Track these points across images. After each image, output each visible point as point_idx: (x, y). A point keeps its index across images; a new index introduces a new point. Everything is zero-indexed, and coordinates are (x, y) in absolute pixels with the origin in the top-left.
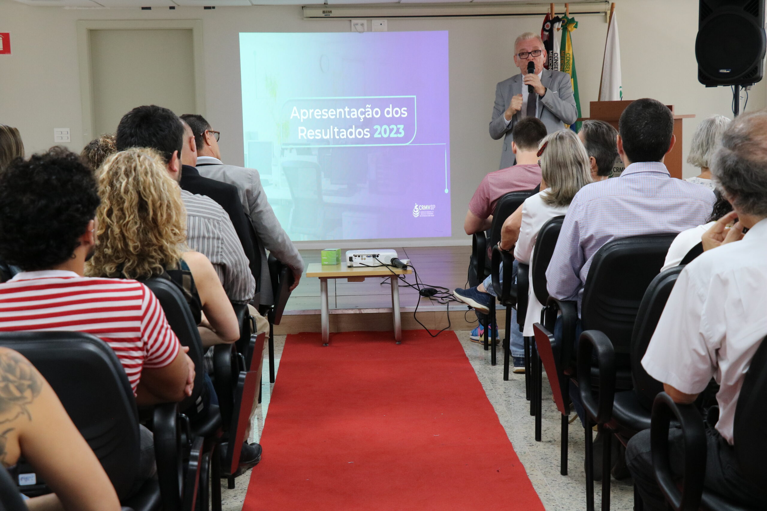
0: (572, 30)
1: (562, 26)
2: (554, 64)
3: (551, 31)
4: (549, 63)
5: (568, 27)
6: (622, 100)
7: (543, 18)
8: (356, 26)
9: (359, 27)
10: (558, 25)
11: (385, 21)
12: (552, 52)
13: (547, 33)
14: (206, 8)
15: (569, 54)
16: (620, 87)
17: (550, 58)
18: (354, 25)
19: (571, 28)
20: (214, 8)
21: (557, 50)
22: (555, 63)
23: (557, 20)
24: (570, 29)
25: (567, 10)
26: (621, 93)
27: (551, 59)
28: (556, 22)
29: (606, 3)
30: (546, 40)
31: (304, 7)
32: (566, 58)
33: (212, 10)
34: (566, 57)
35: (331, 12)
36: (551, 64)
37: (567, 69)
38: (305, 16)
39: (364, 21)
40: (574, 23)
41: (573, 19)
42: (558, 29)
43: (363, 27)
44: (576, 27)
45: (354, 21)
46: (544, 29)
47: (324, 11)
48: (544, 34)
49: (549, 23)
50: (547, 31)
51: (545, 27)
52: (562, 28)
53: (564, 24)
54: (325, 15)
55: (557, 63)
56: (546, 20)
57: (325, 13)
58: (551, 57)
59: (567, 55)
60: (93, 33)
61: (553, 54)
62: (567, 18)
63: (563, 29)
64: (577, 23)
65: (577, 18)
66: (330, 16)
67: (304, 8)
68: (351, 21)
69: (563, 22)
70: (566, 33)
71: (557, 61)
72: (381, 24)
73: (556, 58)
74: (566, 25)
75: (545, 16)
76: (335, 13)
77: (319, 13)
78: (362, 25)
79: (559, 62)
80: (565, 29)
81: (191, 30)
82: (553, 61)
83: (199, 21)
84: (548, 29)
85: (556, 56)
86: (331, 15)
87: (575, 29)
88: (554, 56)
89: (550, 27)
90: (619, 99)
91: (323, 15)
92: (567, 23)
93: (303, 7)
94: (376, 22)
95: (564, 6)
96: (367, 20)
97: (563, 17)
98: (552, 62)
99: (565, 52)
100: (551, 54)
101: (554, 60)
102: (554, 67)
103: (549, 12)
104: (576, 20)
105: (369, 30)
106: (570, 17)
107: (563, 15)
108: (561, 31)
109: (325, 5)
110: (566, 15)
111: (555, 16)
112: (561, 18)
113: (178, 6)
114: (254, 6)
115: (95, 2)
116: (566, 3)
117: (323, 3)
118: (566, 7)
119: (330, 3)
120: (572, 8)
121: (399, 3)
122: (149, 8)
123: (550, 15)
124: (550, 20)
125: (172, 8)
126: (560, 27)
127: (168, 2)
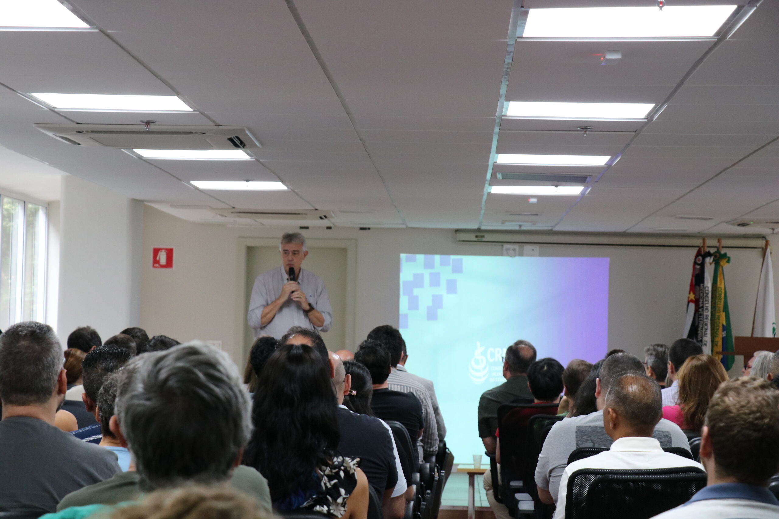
1: (713, 260)
2: (704, 297)
3: (702, 265)
5: (720, 262)
6: (775, 337)
7: (694, 251)
8: (508, 251)
9: (511, 252)
10: (709, 260)
11: (537, 248)
12: (703, 286)
13: (698, 267)
14: (362, 229)
15: (720, 288)
16: (773, 323)
17: (701, 291)
18: (506, 250)
19: (723, 263)
20: (369, 229)
21: (708, 283)
22: (706, 296)
23: (709, 254)
25: (719, 245)
26: (774, 329)
28: (707, 257)
32: (718, 291)
33: (367, 231)
35: (483, 237)
36: (701, 297)
37: (718, 303)
38: (458, 239)
39: (516, 247)
40: (726, 258)
41: (725, 254)
42: (711, 264)
43: (515, 252)
44: (728, 261)
45: (506, 246)
46: (695, 263)
47: (477, 236)
48: (696, 268)
49: (700, 258)
50: (698, 264)
51: (697, 261)
52: (714, 262)
53: (716, 259)
54: (478, 239)
55: (708, 297)
56: (698, 254)
60: (250, 250)
61: (704, 288)
62: (720, 253)
63: (715, 264)
64: (729, 258)
65: (730, 253)
66: (483, 241)
67: (457, 232)
68: (502, 246)
69: (715, 256)
71: (708, 294)
72: (533, 250)
73: (707, 292)
75: (698, 248)
76: (488, 237)
77: (472, 237)
78: (514, 250)
79: (710, 295)
80: (717, 263)
81: (344, 251)
82: (703, 294)
83: (354, 241)
86: (484, 239)
87: (727, 264)
88: (705, 290)
89: (701, 262)
90: (772, 336)
91: (476, 239)
92: (719, 258)
94: (527, 248)
95: (717, 241)
96: (519, 246)
97: (716, 252)
99: (716, 286)
101: (705, 293)
102: (705, 300)
103: (702, 245)
104: (728, 255)
105: (521, 254)
106: (723, 251)
107: (715, 250)
108: (713, 265)
109: (479, 230)
110: (718, 250)
111: (707, 250)
112: (714, 253)
113: (335, 226)
114: (408, 228)
115: (256, 221)
116: (719, 238)
117: (475, 226)
118: (719, 241)
119: (483, 228)
120: (725, 242)
121: (551, 230)
122: (307, 228)
123: (702, 248)
124: (702, 254)
125: (329, 228)
126: (711, 261)
127: (326, 223)
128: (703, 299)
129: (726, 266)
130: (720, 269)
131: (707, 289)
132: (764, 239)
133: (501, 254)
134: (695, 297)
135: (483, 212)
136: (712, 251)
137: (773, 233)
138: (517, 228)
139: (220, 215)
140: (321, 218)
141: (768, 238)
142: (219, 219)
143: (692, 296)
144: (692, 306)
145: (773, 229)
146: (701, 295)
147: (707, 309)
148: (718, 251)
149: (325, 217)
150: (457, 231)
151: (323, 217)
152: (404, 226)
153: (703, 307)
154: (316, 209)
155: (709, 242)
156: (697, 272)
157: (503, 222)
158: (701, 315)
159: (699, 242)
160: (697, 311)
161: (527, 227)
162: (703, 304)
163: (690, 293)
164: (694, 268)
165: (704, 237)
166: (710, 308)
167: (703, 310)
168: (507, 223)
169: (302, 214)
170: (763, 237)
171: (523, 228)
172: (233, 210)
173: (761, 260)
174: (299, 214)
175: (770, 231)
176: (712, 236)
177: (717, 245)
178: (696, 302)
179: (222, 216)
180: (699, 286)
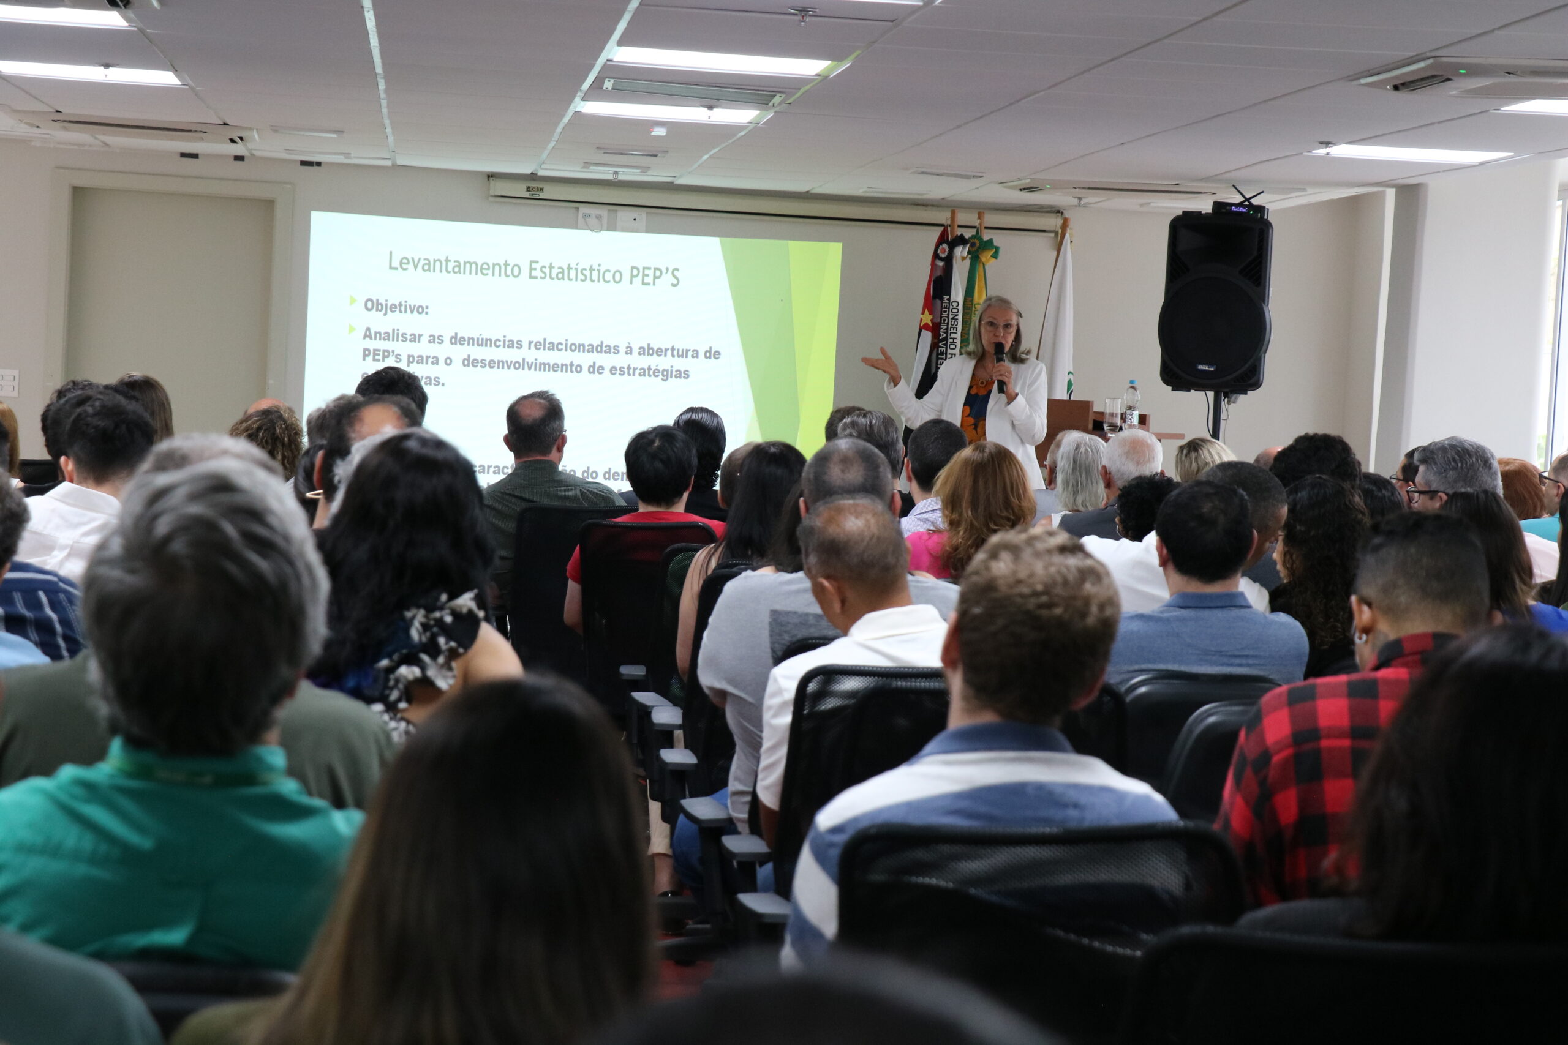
0: (988, 261)
1: (969, 252)
2: (950, 320)
3: (949, 260)
4: (941, 317)
5: (981, 257)
6: (1072, 399)
7: (936, 233)
8: (587, 219)
9: (593, 221)
10: (960, 251)
11: (642, 215)
12: (949, 299)
13: (941, 264)
14: (304, 163)
16: (1069, 373)
17: (943, 310)
18: (583, 217)
19: (986, 257)
20: (319, 164)
21: (957, 295)
22: (952, 318)
23: (961, 241)
24: (983, 259)
25: (980, 224)
26: (1070, 384)
27: (945, 312)
28: (958, 245)
29: (1058, 214)
30: (940, 276)
31: (492, 177)
32: (975, 311)
33: (315, 167)
34: (974, 309)
35: (541, 190)
36: (945, 320)
38: (492, 192)
39: (603, 211)
40: (991, 249)
41: (991, 241)
42: (963, 258)
43: (601, 222)
44: (995, 256)
45: (584, 209)
46: (936, 256)
47: (529, 187)
48: (936, 265)
49: (945, 246)
50: (941, 259)
51: (939, 252)
52: (970, 256)
53: (974, 249)
54: (530, 195)
55: (956, 320)
56: (942, 239)
57: (530, 191)
58: (946, 308)
59: (976, 306)
60: (78, 193)
61: (949, 303)
62: (980, 239)
63: (971, 259)
64: (997, 249)
65: (999, 239)
66: (540, 197)
67: (491, 179)
68: (577, 208)
69: (973, 245)
70: (977, 267)
71: (957, 315)
72: (635, 219)
73: (954, 311)
74: (977, 251)
75: (942, 228)
76: (550, 192)
77: (519, 189)
78: (599, 217)
79: (960, 317)
80: (975, 258)
81: (270, 204)
82: (948, 315)
83: (289, 186)
84: (943, 256)
85: (955, 307)
86: (542, 196)
87: (993, 260)
88: (951, 307)
89: (946, 253)
90: (1065, 397)
91: (527, 195)
92: (979, 248)
93: (488, 177)
94: (625, 215)
95: (977, 216)
96: (609, 210)
97: (973, 237)
98: (948, 317)
99: (972, 301)
100: (947, 301)
101: (951, 313)
102: (950, 326)
103: (949, 222)
104: (995, 244)
105: (612, 227)
106: (986, 236)
107: (973, 232)
108: (968, 261)
109: (533, 177)
110: (977, 232)
111: (959, 232)
112: (969, 238)
113: (252, 155)
114: (396, 167)
115: (96, 138)
116: (981, 209)
117: (529, 172)
118: (980, 216)
119: (541, 173)
120: (991, 219)
121: (672, 183)
122: (195, 156)
123: (949, 229)
124: (949, 240)
125: (239, 158)
126: (965, 253)
127: (239, 149)
128: (948, 324)
129: (990, 264)
130: (980, 269)
131: (955, 305)
132: (1060, 214)
133: (575, 226)
134: (932, 320)
135: (552, 144)
136: (968, 234)
137: (1079, 205)
138: (610, 177)
139: (26, 123)
140: (232, 141)
141: (1066, 215)
142: (22, 130)
143: (927, 319)
144: (927, 336)
145: (1080, 199)
146: (945, 315)
147: (954, 343)
148: (978, 236)
149: (241, 138)
150: (490, 176)
151: (238, 140)
152: (389, 163)
153: (946, 339)
154: (225, 124)
155: (963, 218)
156: (939, 273)
157: (587, 164)
158: (942, 354)
159: (943, 217)
160: (934, 346)
161: (628, 174)
162: (947, 333)
163: (923, 313)
164: (933, 264)
165: (953, 207)
166: (958, 342)
167: (946, 345)
168: (592, 168)
169: (196, 131)
170: (1059, 212)
171: (621, 177)
172: (57, 117)
173: (1055, 253)
174: (190, 131)
175: (1075, 201)
176: (968, 206)
177: (977, 223)
178: (935, 328)
179: (31, 125)
180: (942, 299)
